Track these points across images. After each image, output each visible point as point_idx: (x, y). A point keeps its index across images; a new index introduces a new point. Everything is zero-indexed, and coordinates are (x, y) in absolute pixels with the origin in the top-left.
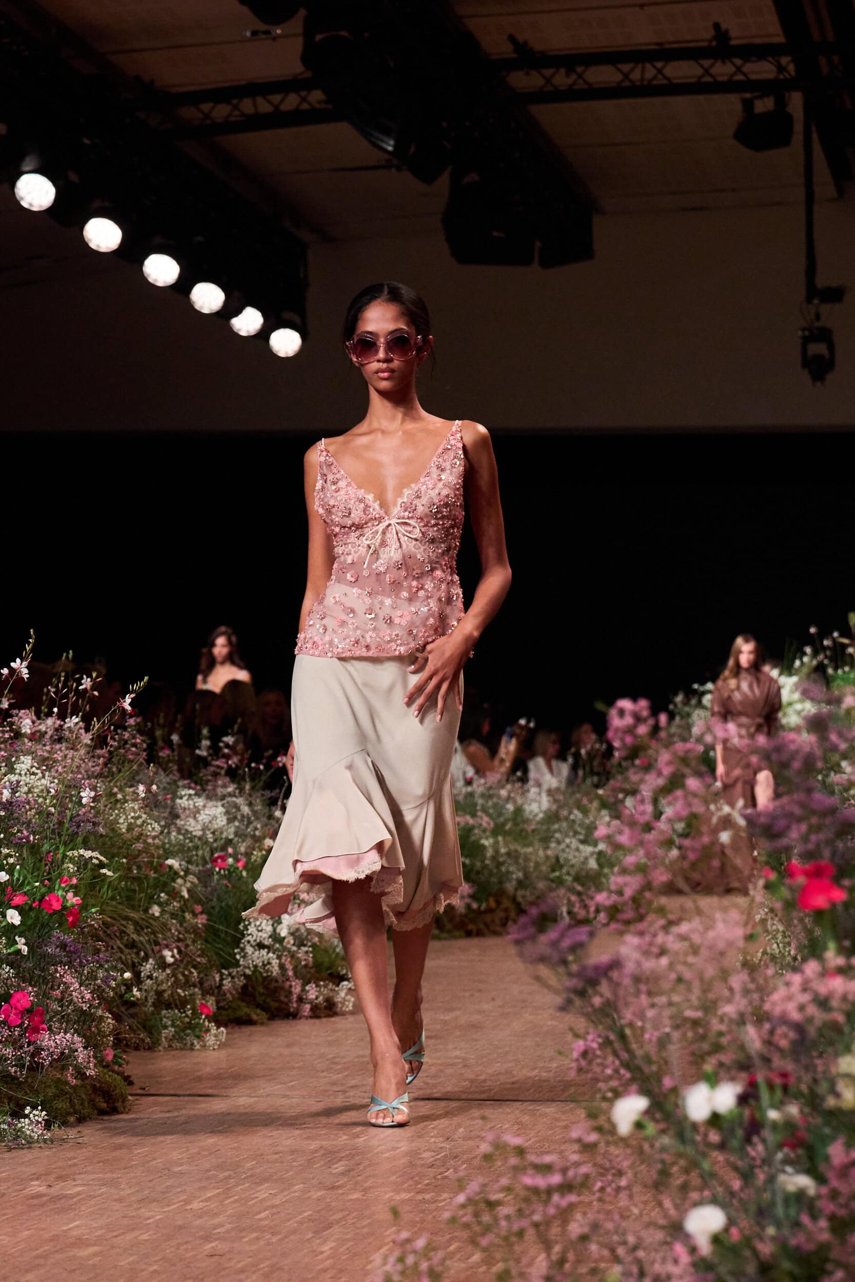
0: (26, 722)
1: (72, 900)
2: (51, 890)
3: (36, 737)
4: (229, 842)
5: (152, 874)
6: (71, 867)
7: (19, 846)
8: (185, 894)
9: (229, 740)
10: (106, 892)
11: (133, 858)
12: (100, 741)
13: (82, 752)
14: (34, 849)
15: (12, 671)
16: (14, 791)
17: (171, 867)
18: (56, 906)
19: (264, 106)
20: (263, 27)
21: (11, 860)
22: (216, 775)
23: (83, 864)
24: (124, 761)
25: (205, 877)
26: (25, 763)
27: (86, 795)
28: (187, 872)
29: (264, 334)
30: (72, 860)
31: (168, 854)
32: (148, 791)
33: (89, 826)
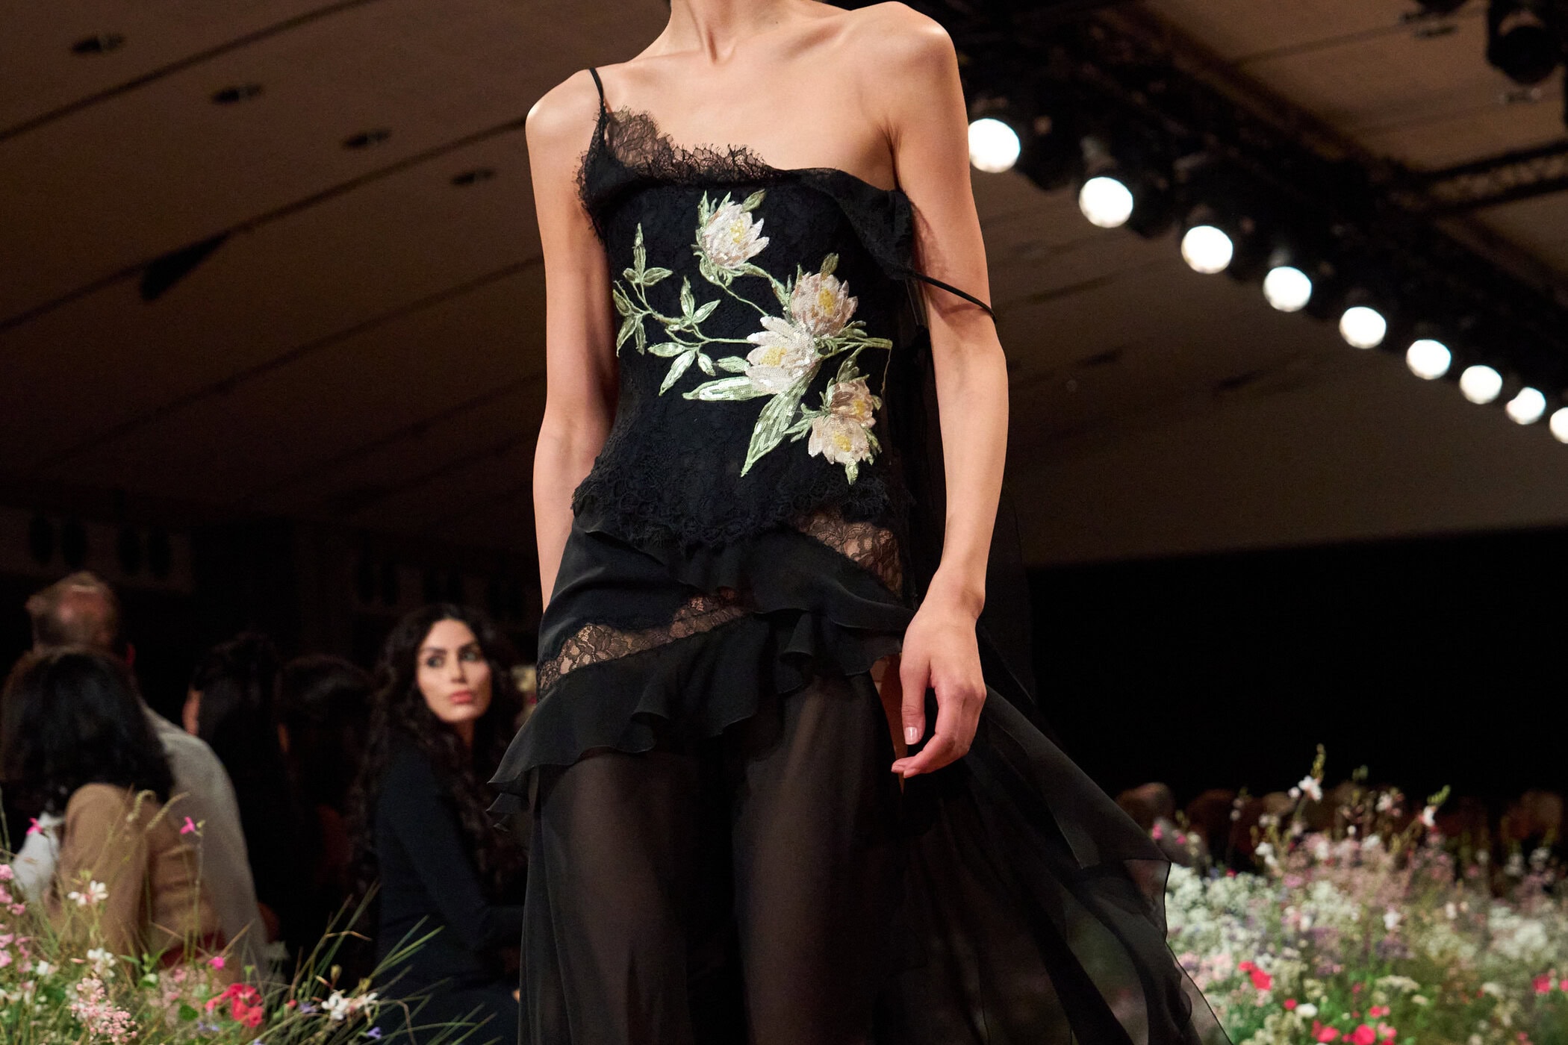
0: (1321, 846)
1: (1386, 1032)
2: (1361, 1021)
3: (1334, 862)
4: (1550, 965)
5: (1469, 1003)
6: (1380, 997)
7: (1323, 977)
8: (1507, 1021)
9: (1541, 854)
10: (1420, 1022)
11: (1447, 986)
12: (1402, 863)
13: (1383, 875)
14: (1340, 980)
15: (1303, 793)
16: (1314, 918)
17: (1488, 995)
18: (1368, 1039)
19: (1526, 174)
20: (1516, 89)
21: (1317, 993)
22: (1530, 893)
23: (1393, 992)
24: (1429, 882)
25: (1527, 1002)
26: (1323, 890)
27: (1391, 919)
28: (1507, 998)
29: (1545, 419)
30: (1381, 989)
31: (1484, 980)
32: (1458, 910)
33: (1397, 952)
